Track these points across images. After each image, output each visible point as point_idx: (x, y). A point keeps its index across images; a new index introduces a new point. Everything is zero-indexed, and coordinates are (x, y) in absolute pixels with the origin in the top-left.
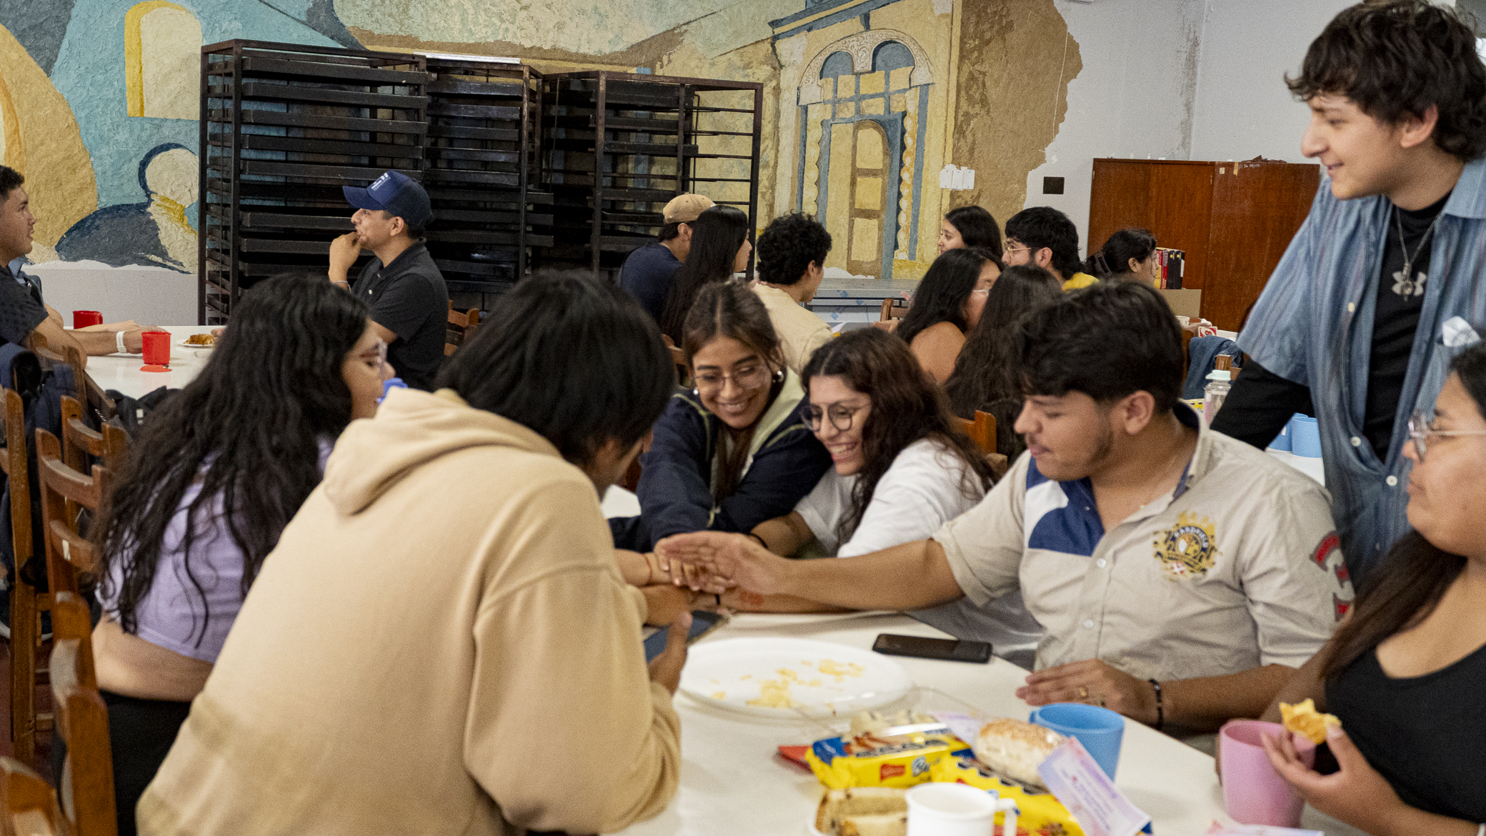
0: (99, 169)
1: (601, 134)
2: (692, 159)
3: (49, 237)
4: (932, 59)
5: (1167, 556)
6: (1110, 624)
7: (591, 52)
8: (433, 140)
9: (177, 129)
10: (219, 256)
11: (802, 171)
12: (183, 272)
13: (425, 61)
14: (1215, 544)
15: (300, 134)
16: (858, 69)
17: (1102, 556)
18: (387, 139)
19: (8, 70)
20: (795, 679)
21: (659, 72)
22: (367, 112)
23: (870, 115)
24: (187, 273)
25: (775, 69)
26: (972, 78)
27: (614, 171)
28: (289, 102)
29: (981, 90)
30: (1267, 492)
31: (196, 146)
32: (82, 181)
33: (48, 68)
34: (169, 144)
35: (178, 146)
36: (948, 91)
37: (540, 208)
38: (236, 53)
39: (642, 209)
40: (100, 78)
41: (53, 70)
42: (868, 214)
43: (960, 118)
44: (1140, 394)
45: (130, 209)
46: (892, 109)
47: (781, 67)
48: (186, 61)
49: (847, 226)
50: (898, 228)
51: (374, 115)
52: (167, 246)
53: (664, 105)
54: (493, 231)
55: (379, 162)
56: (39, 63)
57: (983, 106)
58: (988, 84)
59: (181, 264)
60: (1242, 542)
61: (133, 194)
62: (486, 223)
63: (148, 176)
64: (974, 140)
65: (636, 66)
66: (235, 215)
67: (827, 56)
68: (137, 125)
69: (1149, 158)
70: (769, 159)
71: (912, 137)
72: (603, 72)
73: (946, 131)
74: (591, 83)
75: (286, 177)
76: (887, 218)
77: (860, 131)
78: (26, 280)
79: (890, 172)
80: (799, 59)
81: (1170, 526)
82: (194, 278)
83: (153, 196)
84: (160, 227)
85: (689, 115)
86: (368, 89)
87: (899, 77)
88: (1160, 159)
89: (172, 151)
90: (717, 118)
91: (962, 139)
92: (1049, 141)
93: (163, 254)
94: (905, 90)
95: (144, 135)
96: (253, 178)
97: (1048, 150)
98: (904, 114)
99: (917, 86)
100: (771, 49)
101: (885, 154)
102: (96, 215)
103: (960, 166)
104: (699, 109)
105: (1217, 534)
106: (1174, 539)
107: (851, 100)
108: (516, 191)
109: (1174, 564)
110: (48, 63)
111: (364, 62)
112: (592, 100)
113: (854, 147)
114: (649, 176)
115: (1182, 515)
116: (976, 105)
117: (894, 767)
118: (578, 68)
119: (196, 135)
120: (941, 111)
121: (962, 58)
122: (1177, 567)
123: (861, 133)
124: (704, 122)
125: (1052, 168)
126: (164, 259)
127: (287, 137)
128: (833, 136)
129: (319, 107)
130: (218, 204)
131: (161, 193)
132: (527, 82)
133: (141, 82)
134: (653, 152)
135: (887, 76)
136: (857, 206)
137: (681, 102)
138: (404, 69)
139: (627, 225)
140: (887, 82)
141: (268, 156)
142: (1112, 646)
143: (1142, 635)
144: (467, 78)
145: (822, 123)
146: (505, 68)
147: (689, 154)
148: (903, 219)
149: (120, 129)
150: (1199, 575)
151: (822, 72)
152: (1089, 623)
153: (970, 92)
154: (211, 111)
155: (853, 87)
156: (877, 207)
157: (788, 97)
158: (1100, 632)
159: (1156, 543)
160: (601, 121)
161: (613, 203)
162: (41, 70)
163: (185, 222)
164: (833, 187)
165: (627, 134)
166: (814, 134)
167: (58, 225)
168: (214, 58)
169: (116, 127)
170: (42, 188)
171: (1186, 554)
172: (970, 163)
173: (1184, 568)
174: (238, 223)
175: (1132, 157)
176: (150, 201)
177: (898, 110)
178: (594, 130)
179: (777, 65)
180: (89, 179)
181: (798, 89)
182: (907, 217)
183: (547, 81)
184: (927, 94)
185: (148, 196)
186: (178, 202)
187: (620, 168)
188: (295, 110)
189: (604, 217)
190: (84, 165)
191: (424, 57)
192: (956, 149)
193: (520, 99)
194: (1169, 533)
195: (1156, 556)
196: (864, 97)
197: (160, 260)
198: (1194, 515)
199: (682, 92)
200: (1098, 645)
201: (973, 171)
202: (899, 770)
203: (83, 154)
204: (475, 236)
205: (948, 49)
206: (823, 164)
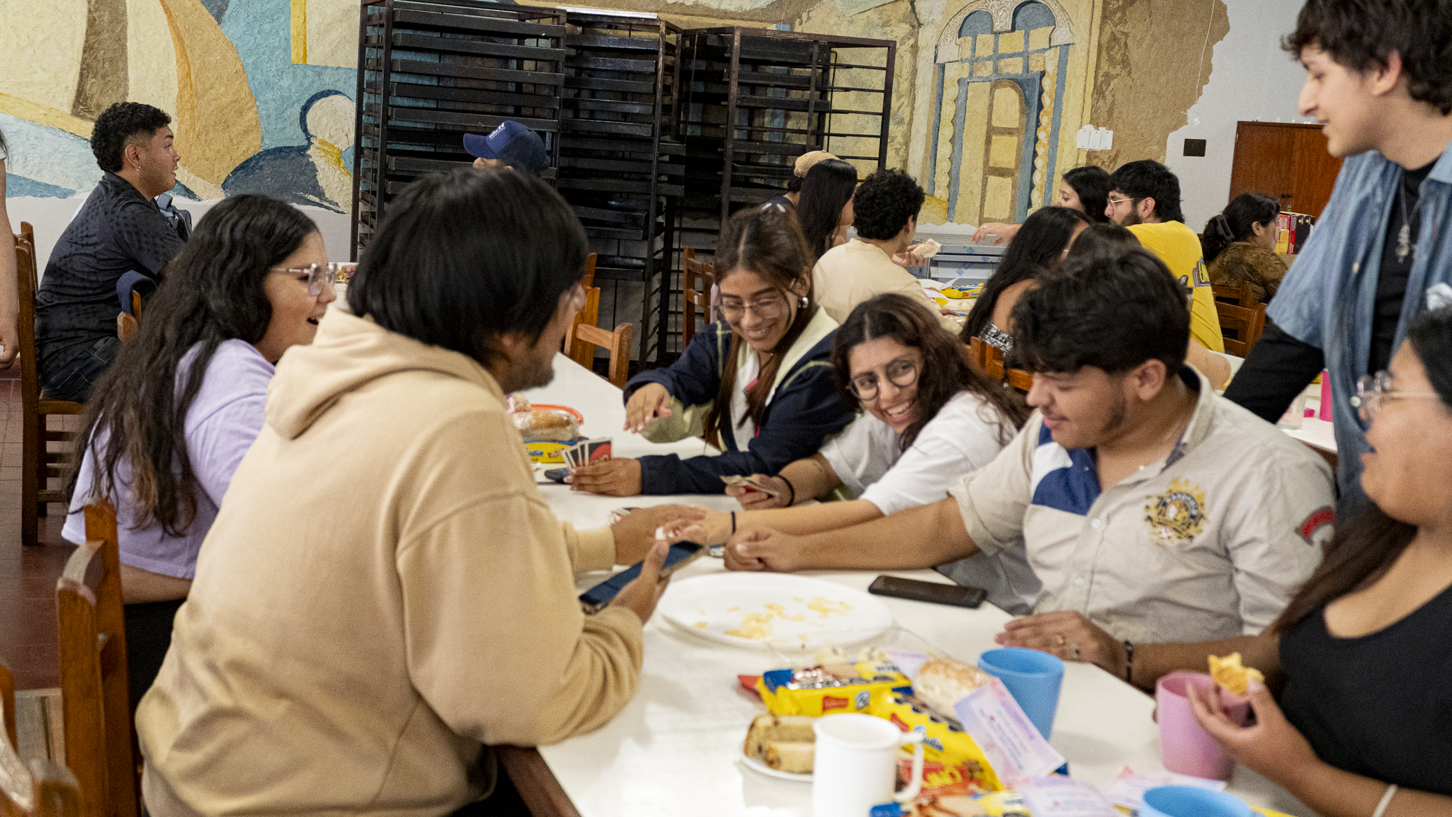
0: (264, 112)
1: (734, 89)
2: (828, 115)
3: (216, 175)
4: (1073, 19)
5: (1157, 520)
6: (1099, 583)
7: (732, 9)
8: (576, 91)
9: (337, 77)
10: (370, 197)
11: (937, 129)
12: (338, 212)
13: (565, 15)
14: (1204, 512)
15: (451, 83)
16: (997, 27)
17: (1097, 516)
18: (531, 89)
19: (182, 17)
20: (780, 614)
21: (798, 29)
22: (514, 63)
23: (1008, 74)
24: (342, 213)
25: (913, 27)
26: (1114, 38)
27: (750, 125)
28: (441, 53)
29: (1122, 52)
30: (1258, 463)
31: (353, 93)
32: (248, 123)
33: (219, 16)
34: (329, 91)
35: (337, 93)
36: (1089, 51)
37: (675, 159)
38: (388, 5)
39: (777, 162)
40: (267, 27)
41: (223, 18)
42: (1002, 172)
43: (1100, 79)
44: (1151, 362)
45: (291, 151)
46: (1031, 69)
47: (920, 25)
48: (347, 12)
49: (980, 184)
50: (1032, 186)
51: (520, 67)
52: (324, 187)
53: (797, 61)
54: (629, 179)
55: (524, 111)
56: (210, 11)
57: (1124, 67)
58: (1130, 44)
59: (337, 204)
60: (1227, 510)
61: (295, 137)
62: (623, 172)
63: (309, 120)
64: (1113, 101)
65: (776, 23)
66: (383, 159)
67: (966, 16)
68: (300, 73)
69: (1293, 122)
70: (905, 115)
71: (1050, 97)
72: (738, 28)
73: (1085, 91)
74: (727, 38)
75: (436, 124)
76: (1022, 177)
77: (997, 90)
78: (174, 213)
79: (1026, 131)
80: (938, 18)
81: (1162, 490)
82: (348, 217)
83: (312, 140)
84: (318, 169)
85: (826, 71)
86: (516, 41)
87: (1039, 37)
88: (1305, 123)
89: (331, 97)
90: (854, 75)
91: (1101, 100)
92: (1192, 102)
93: (321, 194)
94: (1045, 50)
95: (306, 83)
96: (399, 123)
97: (1190, 112)
98: (1043, 74)
99: (1057, 46)
100: (910, 8)
101: (1022, 112)
102: (260, 156)
103: (1098, 126)
104: (836, 66)
105: (1207, 502)
106: (1165, 504)
107: (989, 58)
108: (649, 141)
109: (1162, 529)
110: (219, 12)
111: (513, 16)
112: (726, 55)
113: (991, 105)
114: (785, 130)
115: (1175, 481)
116: (1118, 67)
117: (837, 699)
118: (719, 23)
119: (354, 82)
120: (1081, 71)
121: (1105, 18)
122: (1165, 532)
123: (999, 93)
124: (840, 78)
125: (1191, 131)
126: (320, 199)
127: (438, 86)
128: (970, 94)
129: (469, 58)
130: (370, 148)
131: (320, 137)
132: (662, 36)
133: (305, 30)
134: (789, 107)
135: (1027, 35)
136: (991, 164)
137: (814, 58)
138: (546, 22)
139: (762, 178)
140: (1027, 42)
141: (421, 104)
142: (1100, 603)
143: (1128, 596)
144: (610, 32)
145: (959, 81)
146: (643, 23)
147: (823, 110)
148: (1038, 178)
149: (284, 76)
150: (1185, 541)
151: (960, 30)
152: (1079, 581)
153: (1112, 53)
154: (368, 59)
155: (992, 46)
156: (1012, 166)
157: (926, 55)
158: (1089, 591)
159: (1147, 507)
160: (735, 76)
161: (749, 155)
162: (213, 18)
163: (342, 165)
164: (967, 145)
165: (764, 89)
166: (951, 92)
167: (225, 164)
168: (373, 10)
169: (280, 74)
170: (211, 129)
171: (1175, 520)
172: (1109, 123)
173: (1172, 534)
174: (385, 167)
175: (1278, 120)
176: (310, 144)
177: (1036, 70)
178: (728, 83)
179: (916, 23)
180: (254, 123)
181: (936, 47)
182: (1042, 176)
183: (687, 36)
184: (1067, 54)
185: (308, 139)
186: (336, 146)
187: (757, 122)
188: (447, 60)
189: (734, 169)
190: (250, 109)
191: (565, 11)
192: (1094, 109)
193: (656, 52)
194: (1161, 498)
195: (1146, 520)
196: (1002, 56)
197: (317, 200)
198: (1187, 482)
199: (816, 49)
200: (1087, 602)
201: (1111, 132)
202: (843, 703)
203: (249, 98)
204: (609, 184)
205: (1091, 8)
206: (958, 121)
